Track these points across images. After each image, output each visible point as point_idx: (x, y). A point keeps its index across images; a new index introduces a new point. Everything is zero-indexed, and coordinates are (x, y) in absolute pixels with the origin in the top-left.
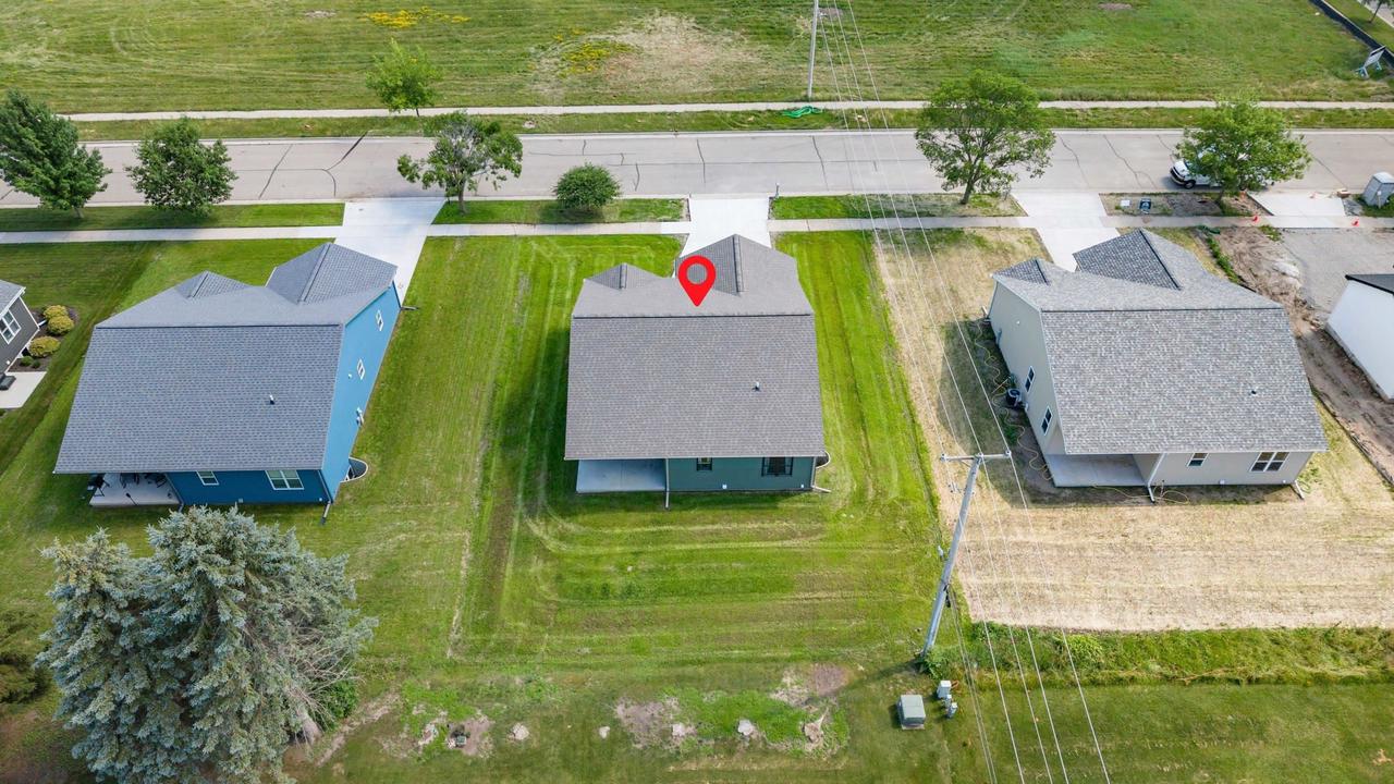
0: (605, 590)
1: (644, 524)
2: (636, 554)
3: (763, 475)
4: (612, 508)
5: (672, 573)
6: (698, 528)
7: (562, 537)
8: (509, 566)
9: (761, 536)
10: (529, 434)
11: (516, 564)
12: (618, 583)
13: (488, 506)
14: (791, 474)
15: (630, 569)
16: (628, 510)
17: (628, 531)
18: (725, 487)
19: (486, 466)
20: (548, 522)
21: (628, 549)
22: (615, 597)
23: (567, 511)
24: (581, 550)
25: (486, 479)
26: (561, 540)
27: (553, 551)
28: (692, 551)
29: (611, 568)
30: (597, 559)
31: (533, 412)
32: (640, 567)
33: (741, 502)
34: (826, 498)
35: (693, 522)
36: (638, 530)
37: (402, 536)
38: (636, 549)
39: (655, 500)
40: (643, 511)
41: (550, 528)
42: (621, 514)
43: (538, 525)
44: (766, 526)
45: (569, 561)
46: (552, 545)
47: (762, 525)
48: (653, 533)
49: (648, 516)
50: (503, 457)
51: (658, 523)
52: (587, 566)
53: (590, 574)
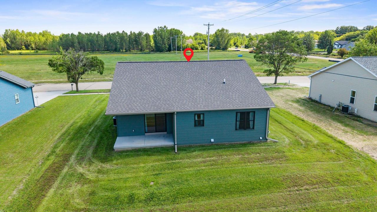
0: (131, 199)
1: (162, 160)
2: (157, 175)
3: (236, 129)
4: (138, 155)
5: (186, 183)
6: (200, 160)
7: (99, 172)
8: (52, 191)
9: (244, 161)
10: (88, 135)
11: (58, 188)
12: (142, 193)
13: (49, 163)
14: (253, 128)
15: (152, 183)
16: (149, 155)
17: (151, 164)
18: (212, 140)
19: (56, 147)
20: (90, 165)
21: (150, 173)
22: (140, 202)
23: (104, 160)
24: (112, 176)
25: (53, 152)
26: (98, 173)
27: (91, 179)
28: (199, 170)
29: (138, 184)
30: (126, 180)
31: (92, 128)
32: (160, 182)
33: (225, 148)
35: (196, 157)
36: (157, 163)
38: (157, 172)
39: (168, 150)
40: (159, 155)
41: (91, 168)
42: (145, 157)
43: (83, 167)
44: (246, 156)
45: (103, 183)
46: (91, 176)
47: (243, 156)
48: (168, 163)
49: (164, 157)
50: (68, 143)
51: (172, 159)
52: (117, 185)
53: (120, 189)
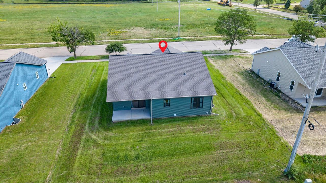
0: (126, 158)
1: (143, 130)
2: (140, 141)
3: (191, 108)
4: (128, 126)
5: (158, 147)
6: (166, 130)
7: (105, 138)
8: (80, 152)
9: (194, 131)
10: (93, 106)
11: (83, 150)
12: (132, 154)
13: (73, 130)
14: (202, 107)
15: (137, 147)
16: (135, 126)
17: (136, 133)
18: (175, 115)
19: (73, 117)
20: (99, 133)
21: (136, 140)
22: (131, 160)
23: (107, 129)
24: (114, 142)
25: (73, 121)
26: (105, 139)
27: (101, 143)
28: (165, 138)
29: (129, 148)
30: (122, 145)
31: (95, 100)
32: (142, 146)
33: (183, 120)
34: (218, 117)
35: (164, 128)
36: (140, 132)
37: (29, 144)
38: (140, 139)
39: (146, 122)
40: (142, 126)
41: (100, 136)
42: (132, 127)
43: (94, 135)
44: (196, 127)
45: (109, 147)
46: (101, 142)
47: (194, 127)
48: (147, 133)
49: (144, 128)
50: (81, 114)
51: (149, 130)
52: (117, 148)
53: (119, 151)
